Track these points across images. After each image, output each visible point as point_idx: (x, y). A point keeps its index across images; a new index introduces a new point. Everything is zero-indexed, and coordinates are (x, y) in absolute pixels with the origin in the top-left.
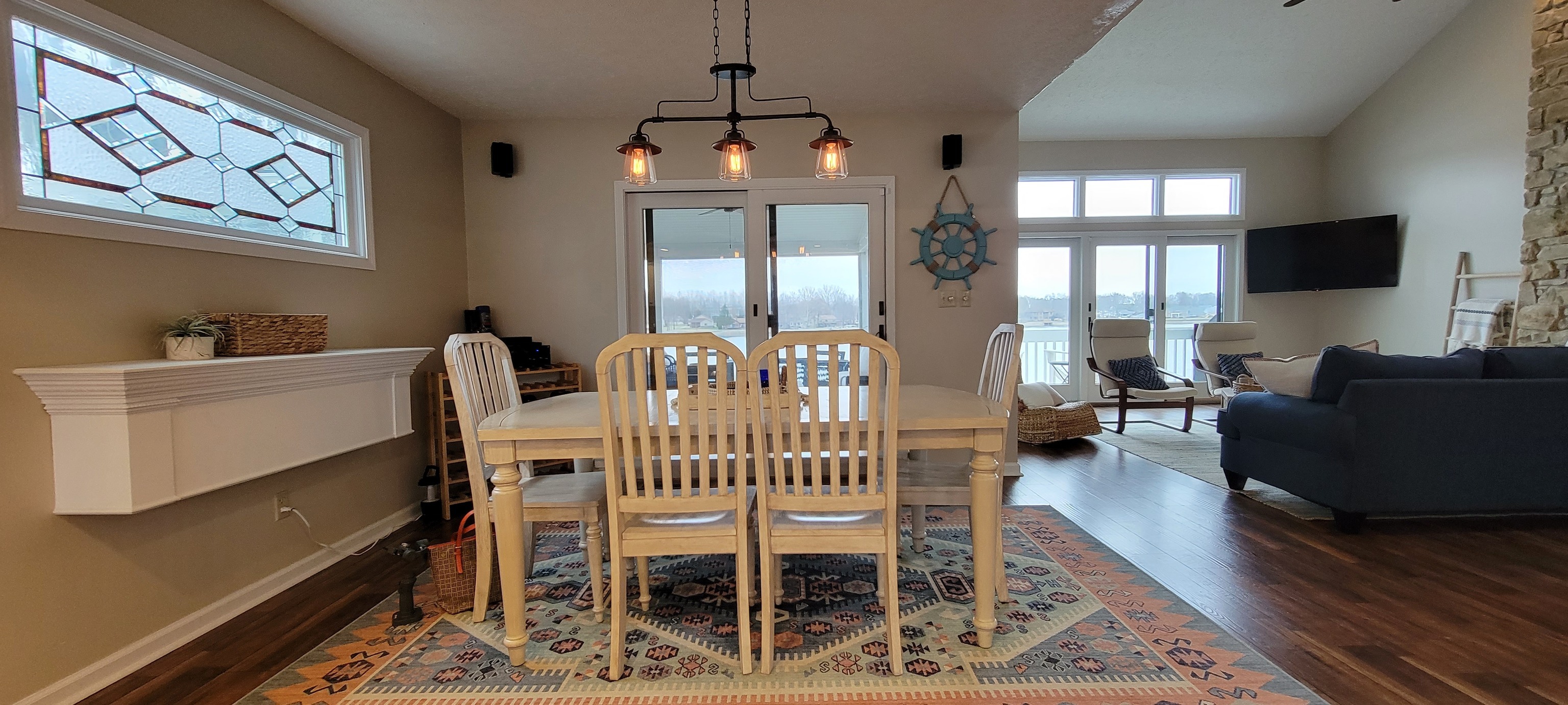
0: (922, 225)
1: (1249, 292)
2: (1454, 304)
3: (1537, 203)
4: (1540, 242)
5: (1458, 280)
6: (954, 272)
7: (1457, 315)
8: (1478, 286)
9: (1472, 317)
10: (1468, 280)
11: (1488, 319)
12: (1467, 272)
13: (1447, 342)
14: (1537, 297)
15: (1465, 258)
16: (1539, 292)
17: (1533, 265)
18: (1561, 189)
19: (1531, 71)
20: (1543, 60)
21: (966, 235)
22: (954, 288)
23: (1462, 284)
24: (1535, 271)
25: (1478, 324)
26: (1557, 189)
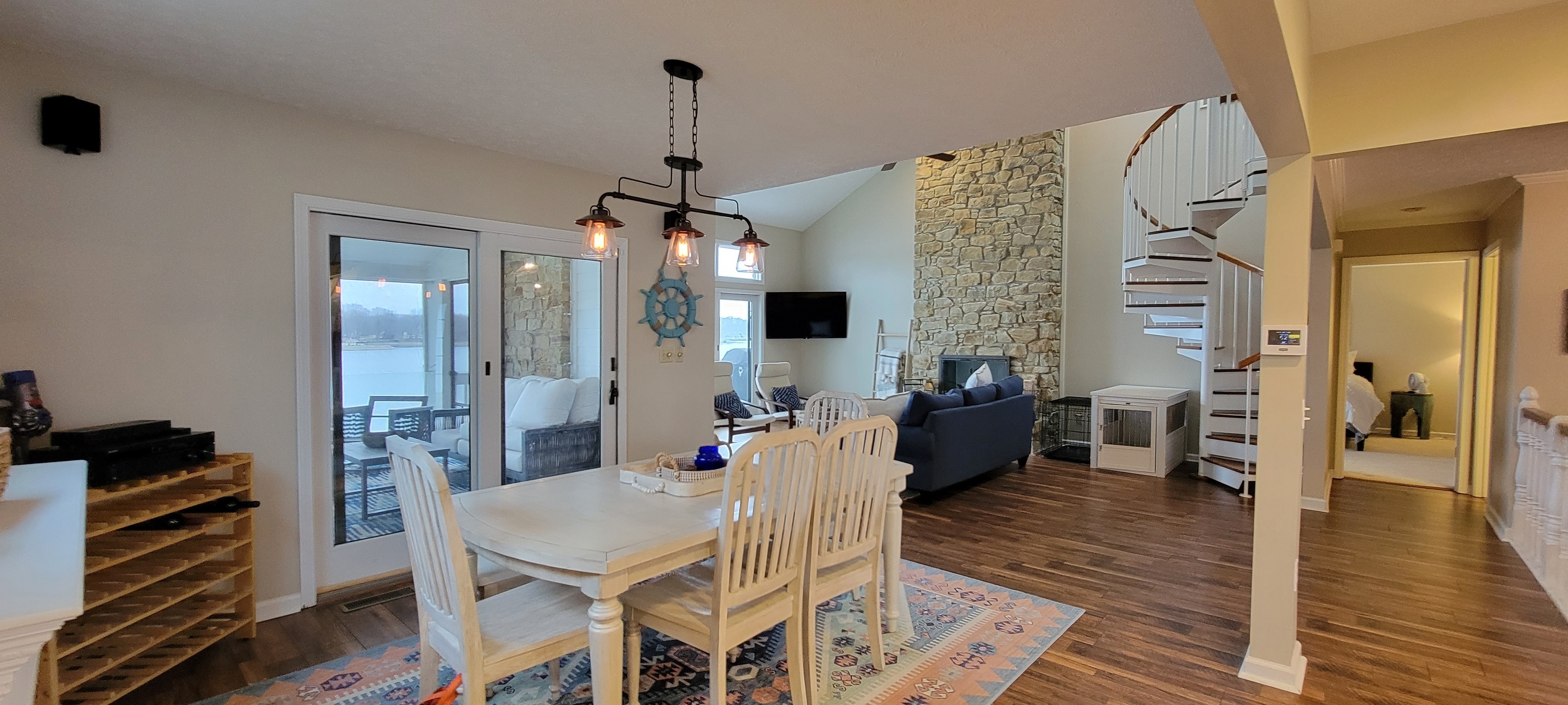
0: (647, 288)
1: (768, 337)
2: (877, 351)
3: (920, 297)
4: (921, 319)
5: (879, 336)
6: (672, 331)
7: (881, 359)
8: (887, 340)
9: (888, 360)
10: (883, 336)
11: (896, 362)
12: (882, 333)
13: (875, 374)
14: (921, 350)
15: (881, 322)
16: (922, 347)
17: (919, 332)
18: (929, 291)
19: (915, 223)
20: (921, 217)
21: (681, 299)
22: (671, 344)
23: (880, 338)
24: (920, 335)
25: (891, 364)
26: (928, 290)
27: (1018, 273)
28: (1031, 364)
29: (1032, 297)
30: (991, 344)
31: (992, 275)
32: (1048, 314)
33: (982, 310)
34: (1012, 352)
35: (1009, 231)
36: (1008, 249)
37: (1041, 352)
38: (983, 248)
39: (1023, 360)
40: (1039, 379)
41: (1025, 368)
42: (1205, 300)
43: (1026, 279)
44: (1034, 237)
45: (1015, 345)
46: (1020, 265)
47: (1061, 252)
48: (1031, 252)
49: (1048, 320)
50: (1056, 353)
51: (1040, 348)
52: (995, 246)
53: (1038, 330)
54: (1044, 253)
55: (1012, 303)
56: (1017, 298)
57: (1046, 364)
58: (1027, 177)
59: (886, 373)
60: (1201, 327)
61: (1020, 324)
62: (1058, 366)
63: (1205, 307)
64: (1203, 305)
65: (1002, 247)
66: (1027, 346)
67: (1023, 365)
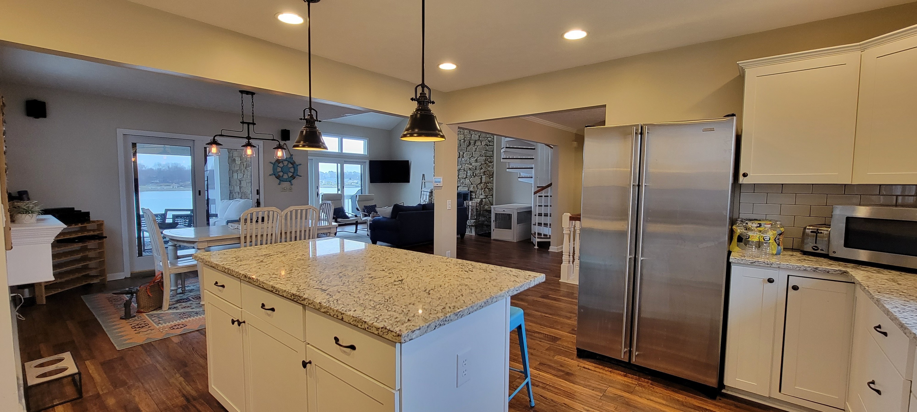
0: (273, 161)
1: (371, 183)
2: (422, 189)
5: (422, 182)
6: (286, 179)
7: (422, 192)
9: (425, 193)
10: (424, 182)
11: (428, 194)
12: (424, 180)
13: (420, 200)
15: (424, 175)
21: (290, 165)
22: (286, 185)
25: (426, 195)
27: (473, 153)
28: (479, 194)
29: (479, 164)
30: (463, 185)
31: (464, 153)
32: (484, 172)
33: (460, 170)
34: (471, 189)
35: (470, 134)
36: (470, 141)
37: (482, 189)
39: (475, 193)
40: (482, 201)
41: (476, 196)
42: (533, 166)
43: (476, 155)
44: (479, 136)
45: (472, 186)
46: (474, 149)
47: (493, 143)
48: (478, 143)
49: (485, 175)
50: (491, 190)
51: (482, 186)
52: (465, 140)
53: (481, 179)
54: (484, 143)
55: (471, 167)
56: (473, 164)
57: (484, 194)
59: (424, 199)
60: (532, 178)
61: (474, 176)
63: (533, 169)
64: (532, 168)
65: (467, 141)
66: (477, 186)
67: (475, 194)
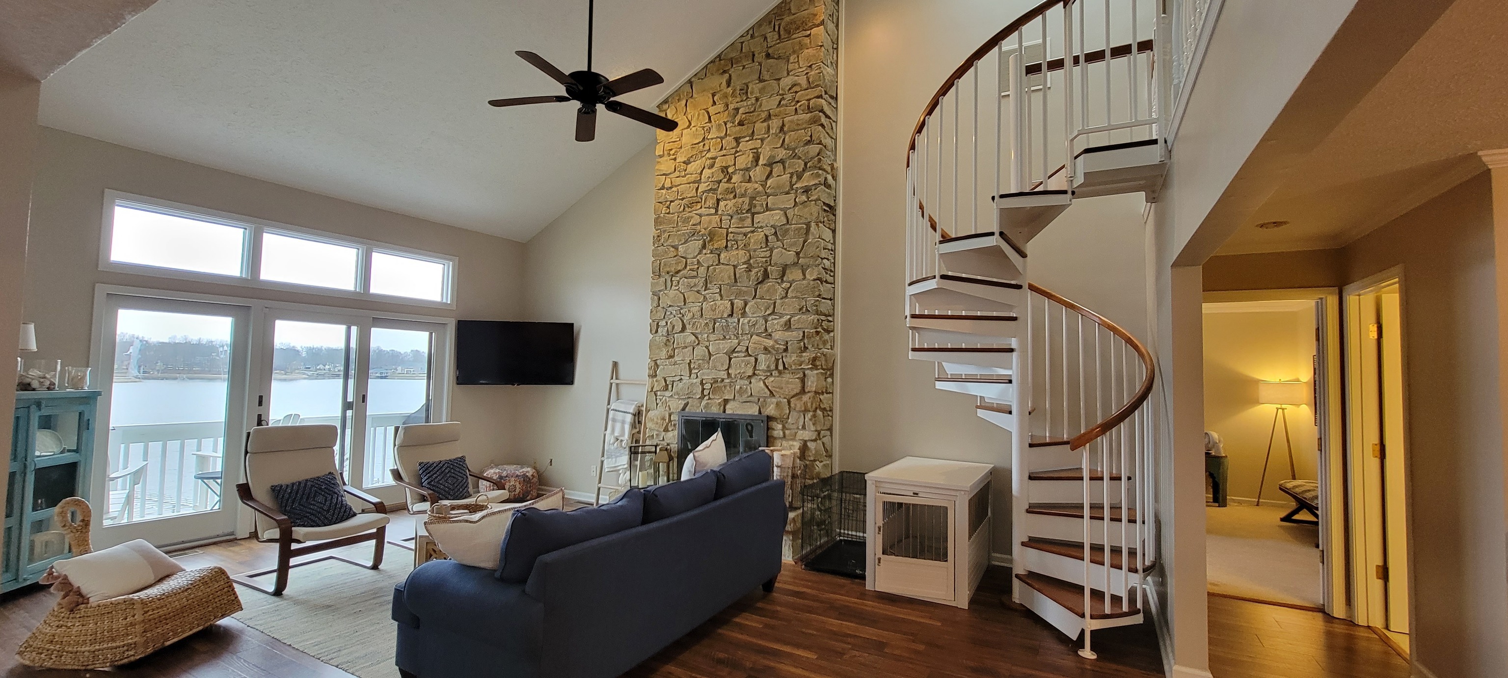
1: (459, 383)
2: (609, 404)
3: (657, 332)
4: (658, 362)
5: (611, 384)
7: (611, 413)
8: (624, 390)
9: (620, 416)
10: (617, 384)
11: (629, 418)
12: (617, 379)
13: (605, 435)
14: (657, 404)
15: (615, 364)
16: (658, 401)
17: (655, 379)
19: (653, 232)
20: (660, 225)
23: (614, 388)
24: (656, 384)
25: (623, 422)
26: (667, 323)
27: (778, 302)
28: (795, 426)
29: (796, 335)
30: (745, 397)
31: (746, 305)
32: (815, 359)
33: (734, 351)
34: (770, 410)
35: (767, 246)
37: (806, 411)
38: (735, 267)
39: (784, 421)
40: (804, 448)
43: (788, 308)
44: (798, 254)
45: (774, 400)
47: (834, 276)
48: (794, 274)
49: (815, 367)
51: (805, 404)
52: (750, 265)
53: (803, 380)
54: (811, 275)
55: (769, 343)
56: (777, 335)
57: (813, 428)
58: (789, 175)
59: (616, 434)
61: (780, 372)
62: (830, 430)
65: (758, 267)
66: (789, 402)
67: (784, 427)
